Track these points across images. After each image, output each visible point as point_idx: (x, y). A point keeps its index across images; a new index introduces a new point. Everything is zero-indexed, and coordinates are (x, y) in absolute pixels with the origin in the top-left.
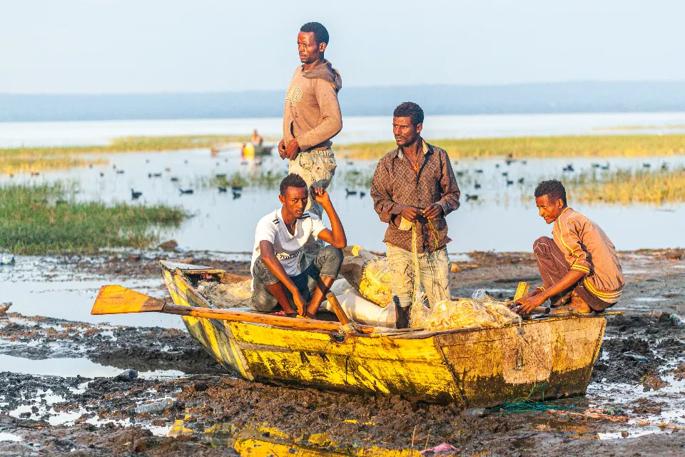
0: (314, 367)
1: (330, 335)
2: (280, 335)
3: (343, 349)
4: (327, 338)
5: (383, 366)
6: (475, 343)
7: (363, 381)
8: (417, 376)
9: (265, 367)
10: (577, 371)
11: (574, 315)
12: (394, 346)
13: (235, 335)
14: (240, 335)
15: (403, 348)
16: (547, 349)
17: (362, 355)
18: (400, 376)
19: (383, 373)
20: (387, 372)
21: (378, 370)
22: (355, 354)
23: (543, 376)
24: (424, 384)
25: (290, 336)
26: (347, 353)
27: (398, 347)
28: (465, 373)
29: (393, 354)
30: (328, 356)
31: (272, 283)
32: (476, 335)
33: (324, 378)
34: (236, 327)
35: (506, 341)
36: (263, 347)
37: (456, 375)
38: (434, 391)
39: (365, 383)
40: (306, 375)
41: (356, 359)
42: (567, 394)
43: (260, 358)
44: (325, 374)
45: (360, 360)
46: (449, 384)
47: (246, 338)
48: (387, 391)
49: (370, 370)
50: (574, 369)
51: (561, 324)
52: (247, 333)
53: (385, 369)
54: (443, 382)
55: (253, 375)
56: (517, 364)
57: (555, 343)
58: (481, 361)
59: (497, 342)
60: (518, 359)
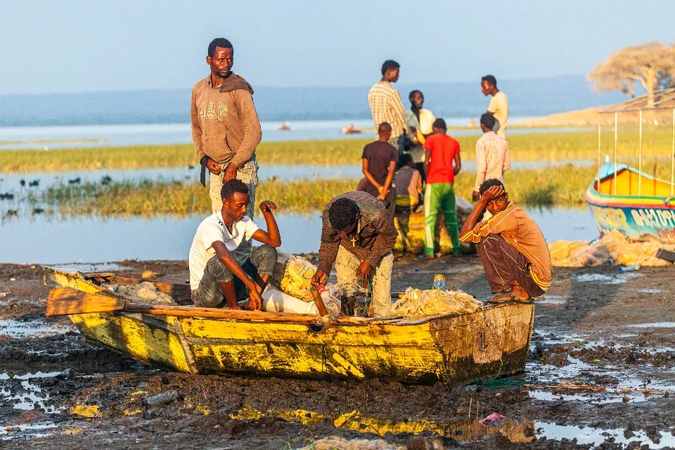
0: (277, 357)
1: (307, 325)
2: (246, 328)
3: (321, 338)
4: (304, 328)
5: (364, 352)
6: (455, 328)
7: (335, 368)
8: (401, 360)
9: (215, 360)
10: (519, 351)
11: (515, 301)
12: (383, 333)
13: (185, 331)
14: (192, 331)
15: (393, 334)
16: (500, 332)
17: (341, 343)
18: (382, 360)
19: (362, 359)
20: (367, 358)
21: (355, 356)
22: (334, 342)
23: (498, 356)
24: (407, 367)
25: (256, 328)
26: (324, 342)
27: (389, 333)
28: (450, 354)
29: (379, 341)
30: (298, 346)
31: (227, 281)
32: (455, 320)
33: (287, 367)
34: (190, 323)
35: (474, 325)
36: (219, 342)
37: (444, 356)
38: (418, 372)
39: (337, 369)
40: (266, 365)
41: (333, 347)
42: (513, 372)
43: (211, 352)
44: (290, 363)
45: (337, 348)
46: (437, 365)
47: (199, 333)
48: (361, 375)
49: (347, 356)
50: (516, 349)
51: (508, 309)
52: (202, 328)
53: (365, 355)
54: (431, 364)
55: (197, 368)
56: (482, 345)
57: (504, 327)
58: (459, 343)
59: (469, 326)
60: (482, 340)
